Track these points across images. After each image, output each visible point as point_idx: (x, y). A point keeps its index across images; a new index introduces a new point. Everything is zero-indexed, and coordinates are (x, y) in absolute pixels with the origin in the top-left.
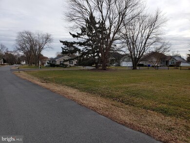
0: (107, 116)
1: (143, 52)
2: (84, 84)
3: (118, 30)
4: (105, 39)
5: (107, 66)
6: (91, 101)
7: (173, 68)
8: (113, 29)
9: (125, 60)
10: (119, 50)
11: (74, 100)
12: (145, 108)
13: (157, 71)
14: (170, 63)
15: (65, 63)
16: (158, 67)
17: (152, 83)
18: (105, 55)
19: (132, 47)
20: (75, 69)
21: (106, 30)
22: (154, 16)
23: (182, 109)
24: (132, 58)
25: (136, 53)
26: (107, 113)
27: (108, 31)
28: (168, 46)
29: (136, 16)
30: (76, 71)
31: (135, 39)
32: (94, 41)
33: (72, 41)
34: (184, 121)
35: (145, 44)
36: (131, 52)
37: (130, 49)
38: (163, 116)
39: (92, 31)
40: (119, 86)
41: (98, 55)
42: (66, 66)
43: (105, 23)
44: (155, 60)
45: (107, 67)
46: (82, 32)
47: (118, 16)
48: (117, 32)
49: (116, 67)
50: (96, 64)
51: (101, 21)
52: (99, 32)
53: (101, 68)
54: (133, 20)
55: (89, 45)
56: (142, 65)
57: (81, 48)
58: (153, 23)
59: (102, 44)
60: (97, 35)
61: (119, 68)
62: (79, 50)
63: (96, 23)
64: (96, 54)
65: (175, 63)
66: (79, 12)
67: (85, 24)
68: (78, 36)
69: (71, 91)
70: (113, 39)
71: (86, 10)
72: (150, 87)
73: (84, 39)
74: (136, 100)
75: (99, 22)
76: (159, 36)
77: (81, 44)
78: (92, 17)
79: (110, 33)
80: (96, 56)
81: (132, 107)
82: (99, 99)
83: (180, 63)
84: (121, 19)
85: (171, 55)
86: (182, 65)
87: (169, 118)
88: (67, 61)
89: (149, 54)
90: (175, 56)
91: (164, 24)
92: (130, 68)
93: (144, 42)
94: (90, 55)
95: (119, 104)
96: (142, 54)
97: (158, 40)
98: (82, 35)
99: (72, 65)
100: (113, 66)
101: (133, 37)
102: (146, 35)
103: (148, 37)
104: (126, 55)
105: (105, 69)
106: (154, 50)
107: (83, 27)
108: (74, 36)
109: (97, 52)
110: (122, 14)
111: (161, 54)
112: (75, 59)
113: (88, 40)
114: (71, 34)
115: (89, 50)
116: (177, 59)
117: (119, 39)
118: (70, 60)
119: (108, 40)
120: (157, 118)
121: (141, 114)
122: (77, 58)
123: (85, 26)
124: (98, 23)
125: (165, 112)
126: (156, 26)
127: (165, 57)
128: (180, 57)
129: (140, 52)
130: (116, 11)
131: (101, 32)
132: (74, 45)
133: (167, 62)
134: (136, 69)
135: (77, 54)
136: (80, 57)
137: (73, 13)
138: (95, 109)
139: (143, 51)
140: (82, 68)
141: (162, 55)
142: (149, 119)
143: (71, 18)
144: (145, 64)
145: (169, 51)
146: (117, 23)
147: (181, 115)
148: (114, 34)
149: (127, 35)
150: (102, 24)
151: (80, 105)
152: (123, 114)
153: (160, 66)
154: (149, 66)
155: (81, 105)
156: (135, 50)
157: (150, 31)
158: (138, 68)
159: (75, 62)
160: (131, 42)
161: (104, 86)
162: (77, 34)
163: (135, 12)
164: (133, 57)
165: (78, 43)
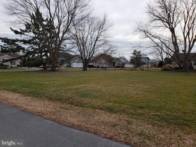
0: (54, 120)
1: (93, 54)
2: (28, 87)
3: (67, 30)
4: (53, 38)
5: (56, 66)
6: (37, 105)
7: (118, 69)
8: (62, 28)
9: (76, 61)
10: (69, 50)
11: (15, 106)
12: (93, 108)
13: (105, 72)
14: (116, 65)
15: (5, 64)
16: (106, 68)
17: (100, 83)
18: (54, 55)
19: (82, 48)
20: (18, 70)
21: (54, 29)
22: (102, 18)
23: (125, 106)
24: (82, 59)
25: (86, 54)
26: (55, 117)
27: (57, 30)
28: (115, 49)
29: (85, 17)
30: (20, 72)
31: (85, 40)
32: (41, 40)
33: (14, 38)
34: (126, 116)
35: (94, 45)
36: (81, 54)
37: (80, 50)
38: (109, 114)
39: (39, 28)
40: (69, 87)
41: (46, 55)
42: (6, 67)
43: (53, 21)
44: (103, 61)
45: (57, 68)
46: (27, 28)
47: (67, 15)
48: (66, 31)
49: (67, 68)
50: (44, 64)
51: (49, 19)
52: (47, 30)
53: (50, 69)
54: (82, 21)
55: (36, 44)
56: (92, 66)
57: (26, 46)
58: (101, 26)
59: (51, 43)
60: (44, 33)
61: (70, 69)
62: (23, 49)
63: (43, 21)
64: (44, 53)
65: (121, 65)
66: (22, 6)
67: (30, 20)
68: (22, 33)
69: (12, 97)
70: (63, 39)
71: (31, 4)
72: (99, 87)
73: (29, 37)
74: (85, 100)
75: (47, 19)
76: (107, 39)
77: (25, 42)
78: (38, 13)
79: (59, 32)
80: (43, 56)
81: (81, 108)
82: (47, 102)
83: (124, 64)
84: (70, 19)
85: (118, 57)
86: (126, 66)
87: (114, 115)
88: (7, 61)
89: (98, 56)
90: (121, 58)
91: (111, 28)
92: (81, 69)
93: (93, 44)
94: (36, 55)
95: (68, 106)
96: (92, 56)
97: (106, 42)
98: (26, 32)
99: (13, 66)
100: (64, 67)
101: (83, 37)
102: (95, 37)
103: (97, 39)
104: (77, 56)
105: (54, 71)
106: (102, 52)
107: (28, 23)
108: (16, 32)
109: (45, 51)
110: (72, 14)
111: (109, 55)
112: (18, 58)
113: (34, 38)
114: (12, 29)
115: (36, 50)
116: (122, 60)
117: (68, 39)
118: (11, 61)
119: (57, 39)
120: (104, 116)
121: (89, 114)
122: (20, 57)
123: (29, 22)
124: (45, 21)
125: (110, 110)
126: (104, 29)
127: (113, 59)
128: (125, 59)
129: (90, 53)
130: (65, 9)
131: (49, 31)
132: (16, 43)
133: (114, 63)
134: (87, 70)
135: (21, 53)
136: (24, 56)
137: (14, 6)
138: (40, 115)
139: (92, 52)
140: (27, 69)
141: (109, 57)
142: (96, 118)
143: (12, 11)
144: (94, 65)
145: (115, 53)
146: (66, 22)
147: (124, 111)
148: (64, 34)
149: (77, 36)
150: (51, 22)
151: (23, 111)
152: (72, 116)
153: (108, 68)
154: (98, 67)
155: (25, 111)
156: (86, 52)
157: (98, 33)
158: (88, 69)
159: (18, 62)
160: (81, 43)
161: (53, 89)
162: (20, 31)
163: (85, 13)
164: (84, 58)
165: (21, 41)
